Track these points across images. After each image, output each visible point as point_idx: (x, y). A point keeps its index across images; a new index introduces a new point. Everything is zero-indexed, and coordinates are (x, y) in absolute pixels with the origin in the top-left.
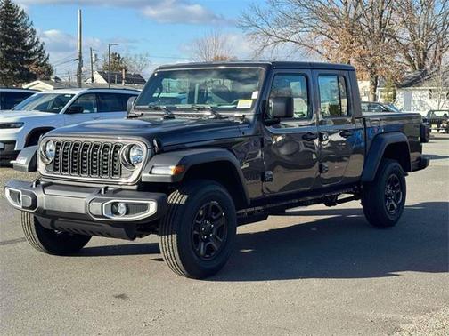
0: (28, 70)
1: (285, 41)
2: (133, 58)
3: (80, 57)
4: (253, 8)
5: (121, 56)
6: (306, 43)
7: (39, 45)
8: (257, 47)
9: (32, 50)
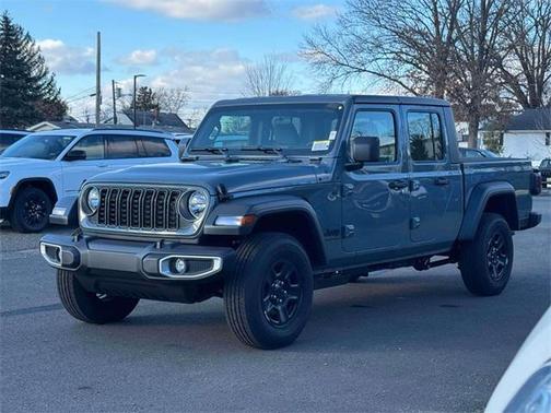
0: (32, 108)
1: (360, 70)
2: (169, 92)
3: (99, 92)
4: (317, 31)
5: (153, 91)
6: (387, 73)
7: (49, 76)
8: (325, 79)
9: (40, 83)
